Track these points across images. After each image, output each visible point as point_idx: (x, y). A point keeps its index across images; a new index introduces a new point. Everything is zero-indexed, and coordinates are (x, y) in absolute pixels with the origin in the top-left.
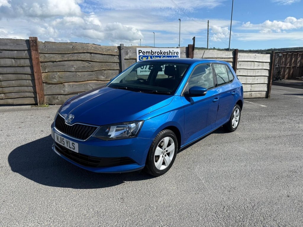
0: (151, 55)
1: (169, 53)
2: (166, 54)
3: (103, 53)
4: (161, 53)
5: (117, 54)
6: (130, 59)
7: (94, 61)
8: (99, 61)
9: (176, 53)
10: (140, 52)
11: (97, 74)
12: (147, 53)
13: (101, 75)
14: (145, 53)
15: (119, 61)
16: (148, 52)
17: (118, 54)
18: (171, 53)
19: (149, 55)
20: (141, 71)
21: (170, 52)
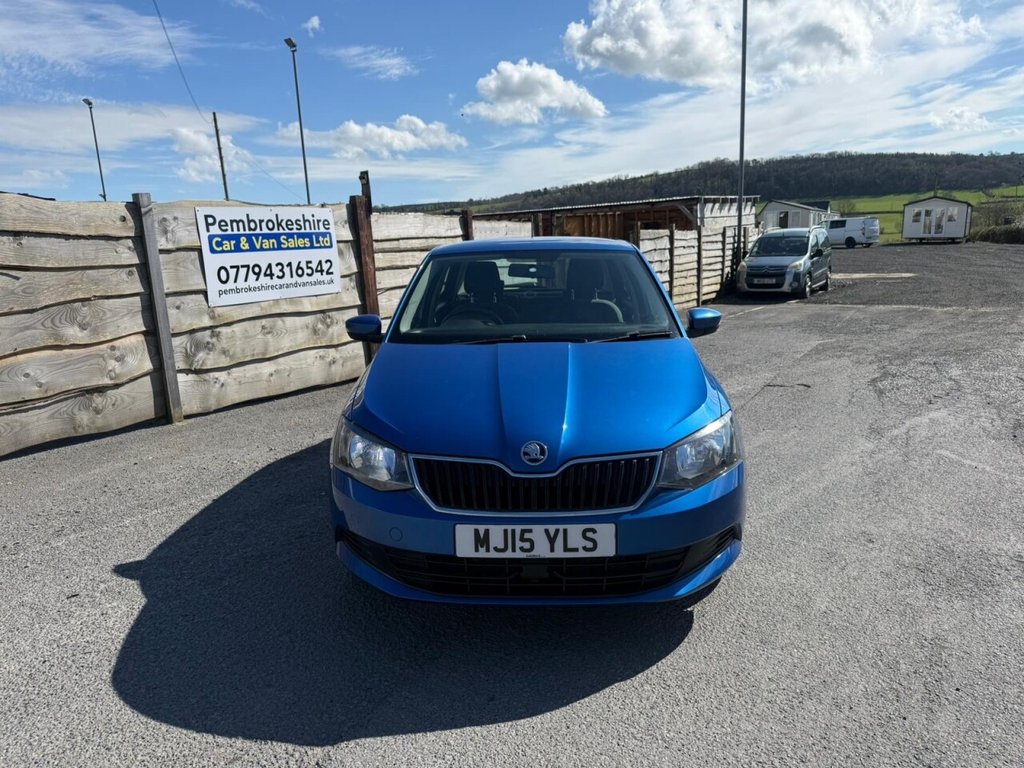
0: (247, 232)
1: (302, 223)
2: (295, 226)
3: (73, 233)
4: (279, 225)
5: (125, 234)
6: (179, 250)
7: (36, 265)
8: (57, 265)
9: (324, 225)
10: (210, 220)
11: (52, 321)
12: (235, 224)
13: (72, 321)
14: (227, 225)
15: (138, 262)
16: (238, 222)
17: (132, 234)
18: (307, 224)
19: (242, 232)
20: (221, 293)
21: (305, 221)
